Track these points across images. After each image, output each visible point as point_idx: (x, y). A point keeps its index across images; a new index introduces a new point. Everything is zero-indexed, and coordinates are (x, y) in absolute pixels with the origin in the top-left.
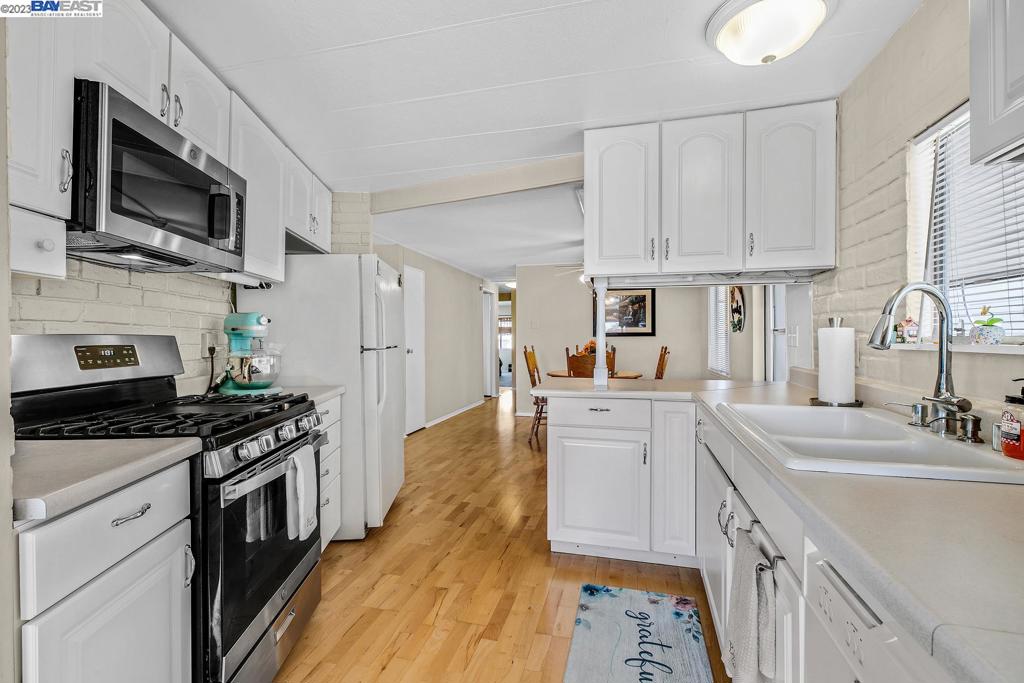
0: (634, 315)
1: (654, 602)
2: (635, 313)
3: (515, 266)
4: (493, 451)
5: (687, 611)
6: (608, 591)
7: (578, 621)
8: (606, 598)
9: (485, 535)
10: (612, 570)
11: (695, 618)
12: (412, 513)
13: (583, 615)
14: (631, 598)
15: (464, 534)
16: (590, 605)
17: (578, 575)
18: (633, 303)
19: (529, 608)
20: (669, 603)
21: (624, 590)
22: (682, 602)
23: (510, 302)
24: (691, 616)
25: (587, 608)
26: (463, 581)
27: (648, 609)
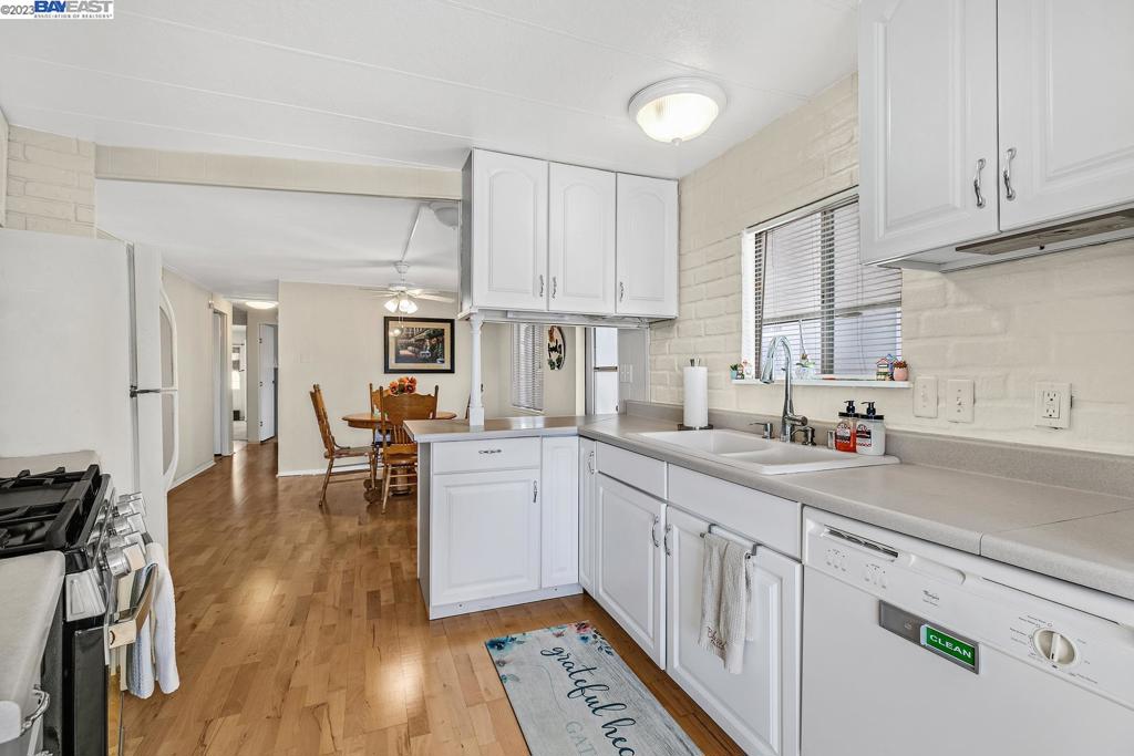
0: (432, 350)
1: (559, 635)
2: (433, 348)
3: (277, 281)
4: (274, 524)
5: (589, 633)
6: (513, 639)
7: (502, 679)
8: (516, 647)
9: (334, 626)
10: (504, 620)
11: (599, 637)
12: (198, 629)
13: (503, 671)
14: (538, 639)
15: (303, 632)
16: (504, 659)
17: (473, 635)
18: (430, 337)
19: (445, 686)
20: (571, 631)
21: (527, 633)
22: (581, 627)
23: (244, 327)
24: (595, 637)
25: (504, 663)
26: (341, 688)
27: (558, 643)
